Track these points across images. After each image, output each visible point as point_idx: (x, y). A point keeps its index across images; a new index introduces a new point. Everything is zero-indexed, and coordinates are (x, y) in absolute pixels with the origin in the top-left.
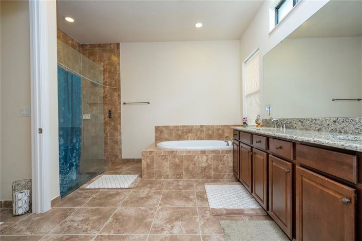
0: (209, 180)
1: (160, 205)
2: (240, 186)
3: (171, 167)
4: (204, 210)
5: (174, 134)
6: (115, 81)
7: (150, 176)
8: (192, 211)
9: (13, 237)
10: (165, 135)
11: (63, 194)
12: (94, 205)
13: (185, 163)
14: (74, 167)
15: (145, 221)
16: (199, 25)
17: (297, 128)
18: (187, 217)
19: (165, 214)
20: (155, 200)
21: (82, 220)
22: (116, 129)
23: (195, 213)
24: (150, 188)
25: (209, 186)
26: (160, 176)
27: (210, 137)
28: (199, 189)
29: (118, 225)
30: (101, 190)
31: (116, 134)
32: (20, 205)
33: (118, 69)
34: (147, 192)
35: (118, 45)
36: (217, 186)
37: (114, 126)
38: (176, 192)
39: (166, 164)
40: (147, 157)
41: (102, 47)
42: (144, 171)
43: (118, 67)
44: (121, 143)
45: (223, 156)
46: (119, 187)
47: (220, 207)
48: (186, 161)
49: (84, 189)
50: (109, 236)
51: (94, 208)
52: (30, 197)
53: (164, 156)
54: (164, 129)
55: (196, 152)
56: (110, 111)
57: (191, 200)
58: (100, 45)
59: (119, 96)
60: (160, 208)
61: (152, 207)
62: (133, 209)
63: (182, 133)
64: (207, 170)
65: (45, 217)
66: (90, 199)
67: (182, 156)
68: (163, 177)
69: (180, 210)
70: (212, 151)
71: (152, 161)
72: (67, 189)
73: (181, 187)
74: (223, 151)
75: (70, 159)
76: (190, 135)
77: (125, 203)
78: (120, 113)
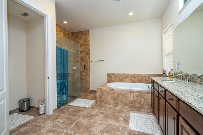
0: (134, 110)
1: (101, 121)
2: (155, 116)
3: (112, 99)
4: (125, 129)
5: (117, 79)
6: (87, 50)
7: (101, 102)
8: (117, 129)
9: (36, 124)
10: (113, 79)
11: (59, 107)
12: (70, 115)
13: (120, 97)
14: (65, 94)
15: (90, 129)
16: (131, 14)
17: (197, 82)
18: (113, 132)
19: (101, 127)
20: (99, 117)
21: (63, 122)
22: (88, 75)
23: (118, 130)
24: (99, 109)
25: (133, 113)
26: (106, 103)
27: (140, 81)
28: (127, 114)
29: (76, 129)
30: (76, 107)
31: (88, 77)
32: (41, 110)
33: (88, 43)
34: (96, 112)
35: (89, 30)
36: (138, 114)
37: (87, 73)
38: (112, 114)
39: (110, 97)
40: (99, 91)
41: (81, 32)
42: (97, 99)
43: (89, 42)
44: (90, 82)
45: (145, 95)
46: (84, 107)
47: (135, 130)
48: (121, 96)
49: (69, 105)
50: (71, 134)
51: (69, 116)
52: (45, 107)
53: (108, 92)
54: (112, 75)
55: (127, 91)
56: (85, 65)
57: (119, 121)
58: (80, 32)
59: (89, 57)
60: (100, 123)
61: (96, 121)
62: (86, 121)
63: (122, 78)
64: (134, 103)
65: (49, 117)
66: (70, 111)
67: (118, 93)
68: (107, 104)
69: (110, 126)
70: (137, 92)
71: (102, 94)
72: (61, 104)
73: (116, 111)
74: (144, 92)
75: (63, 90)
76: (127, 79)
77: (84, 117)
78: (89, 66)
